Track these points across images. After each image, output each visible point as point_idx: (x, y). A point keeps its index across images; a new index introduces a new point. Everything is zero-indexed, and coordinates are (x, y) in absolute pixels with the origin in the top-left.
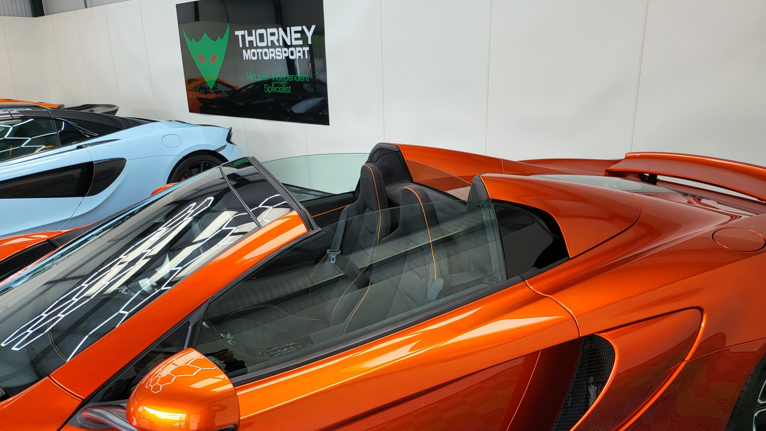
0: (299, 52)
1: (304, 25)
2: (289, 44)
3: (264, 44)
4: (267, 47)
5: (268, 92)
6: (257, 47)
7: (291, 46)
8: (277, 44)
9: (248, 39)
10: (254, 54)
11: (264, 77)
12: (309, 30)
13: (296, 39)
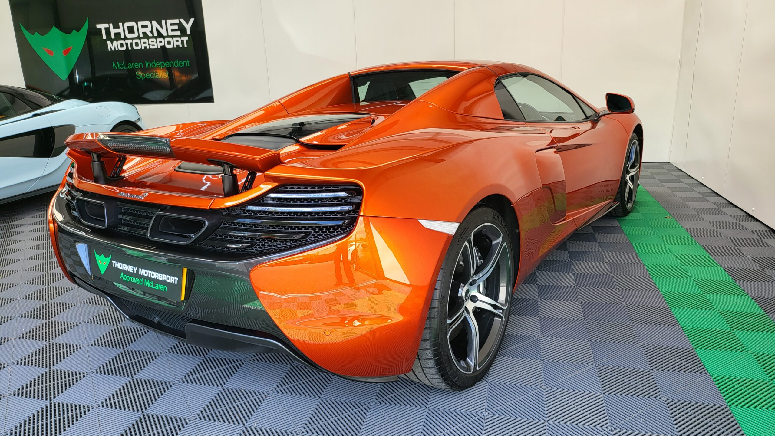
0: (177, 41)
1: (181, 18)
2: (165, 34)
3: (135, 35)
4: (139, 38)
5: (141, 78)
6: (126, 38)
7: (168, 36)
8: (150, 35)
9: (113, 31)
10: (122, 45)
11: (135, 66)
12: (187, 22)
13: (172, 30)
